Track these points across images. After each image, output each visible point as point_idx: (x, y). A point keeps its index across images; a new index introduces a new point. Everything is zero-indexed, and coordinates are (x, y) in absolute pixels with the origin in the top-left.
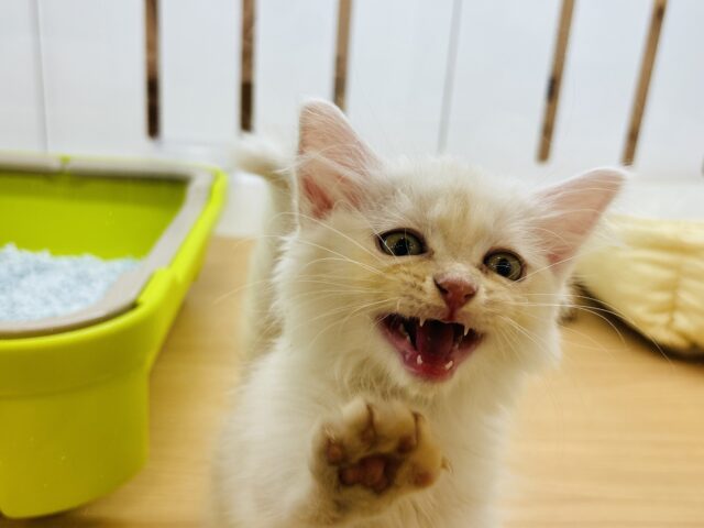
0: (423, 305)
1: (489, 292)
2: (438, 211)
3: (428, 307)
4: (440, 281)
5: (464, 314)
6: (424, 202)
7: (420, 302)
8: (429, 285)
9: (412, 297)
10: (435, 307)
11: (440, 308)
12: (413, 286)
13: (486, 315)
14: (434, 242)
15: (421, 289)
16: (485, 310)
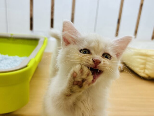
0: (89, 64)
1: (104, 61)
2: (93, 45)
3: (91, 64)
4: (93, 59)
5: (99, 66)
6: (90, 43)
7: (89, 63)
8: (91, 60)
9: (87, 62)
10: (92, 65)
11: (93, 65)
12: (88, 60)
13: (103, 66)
14: (92, 51)
15: (89, 61)
16: (103, 65)
